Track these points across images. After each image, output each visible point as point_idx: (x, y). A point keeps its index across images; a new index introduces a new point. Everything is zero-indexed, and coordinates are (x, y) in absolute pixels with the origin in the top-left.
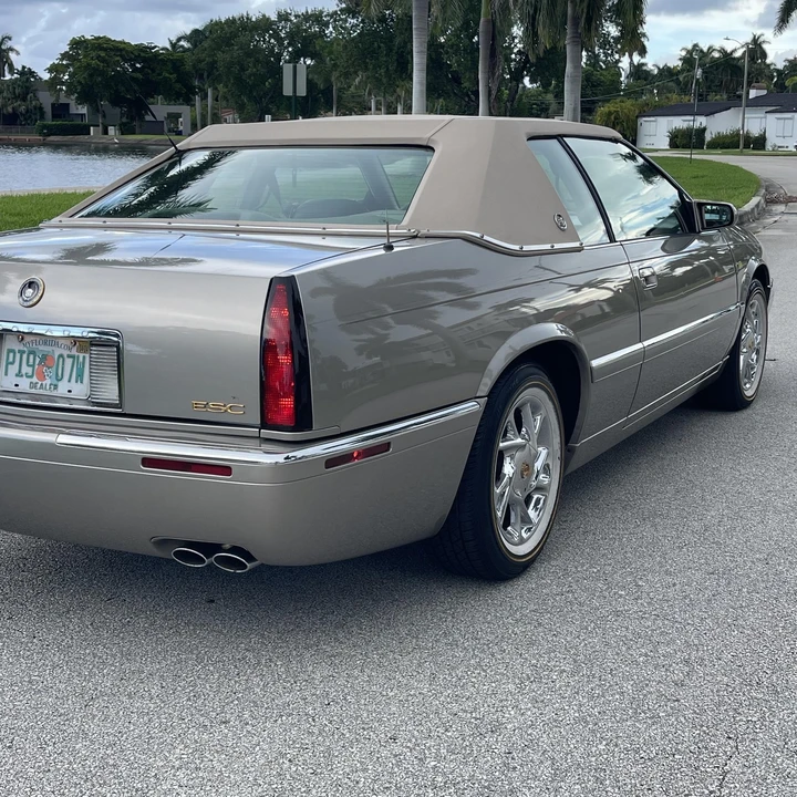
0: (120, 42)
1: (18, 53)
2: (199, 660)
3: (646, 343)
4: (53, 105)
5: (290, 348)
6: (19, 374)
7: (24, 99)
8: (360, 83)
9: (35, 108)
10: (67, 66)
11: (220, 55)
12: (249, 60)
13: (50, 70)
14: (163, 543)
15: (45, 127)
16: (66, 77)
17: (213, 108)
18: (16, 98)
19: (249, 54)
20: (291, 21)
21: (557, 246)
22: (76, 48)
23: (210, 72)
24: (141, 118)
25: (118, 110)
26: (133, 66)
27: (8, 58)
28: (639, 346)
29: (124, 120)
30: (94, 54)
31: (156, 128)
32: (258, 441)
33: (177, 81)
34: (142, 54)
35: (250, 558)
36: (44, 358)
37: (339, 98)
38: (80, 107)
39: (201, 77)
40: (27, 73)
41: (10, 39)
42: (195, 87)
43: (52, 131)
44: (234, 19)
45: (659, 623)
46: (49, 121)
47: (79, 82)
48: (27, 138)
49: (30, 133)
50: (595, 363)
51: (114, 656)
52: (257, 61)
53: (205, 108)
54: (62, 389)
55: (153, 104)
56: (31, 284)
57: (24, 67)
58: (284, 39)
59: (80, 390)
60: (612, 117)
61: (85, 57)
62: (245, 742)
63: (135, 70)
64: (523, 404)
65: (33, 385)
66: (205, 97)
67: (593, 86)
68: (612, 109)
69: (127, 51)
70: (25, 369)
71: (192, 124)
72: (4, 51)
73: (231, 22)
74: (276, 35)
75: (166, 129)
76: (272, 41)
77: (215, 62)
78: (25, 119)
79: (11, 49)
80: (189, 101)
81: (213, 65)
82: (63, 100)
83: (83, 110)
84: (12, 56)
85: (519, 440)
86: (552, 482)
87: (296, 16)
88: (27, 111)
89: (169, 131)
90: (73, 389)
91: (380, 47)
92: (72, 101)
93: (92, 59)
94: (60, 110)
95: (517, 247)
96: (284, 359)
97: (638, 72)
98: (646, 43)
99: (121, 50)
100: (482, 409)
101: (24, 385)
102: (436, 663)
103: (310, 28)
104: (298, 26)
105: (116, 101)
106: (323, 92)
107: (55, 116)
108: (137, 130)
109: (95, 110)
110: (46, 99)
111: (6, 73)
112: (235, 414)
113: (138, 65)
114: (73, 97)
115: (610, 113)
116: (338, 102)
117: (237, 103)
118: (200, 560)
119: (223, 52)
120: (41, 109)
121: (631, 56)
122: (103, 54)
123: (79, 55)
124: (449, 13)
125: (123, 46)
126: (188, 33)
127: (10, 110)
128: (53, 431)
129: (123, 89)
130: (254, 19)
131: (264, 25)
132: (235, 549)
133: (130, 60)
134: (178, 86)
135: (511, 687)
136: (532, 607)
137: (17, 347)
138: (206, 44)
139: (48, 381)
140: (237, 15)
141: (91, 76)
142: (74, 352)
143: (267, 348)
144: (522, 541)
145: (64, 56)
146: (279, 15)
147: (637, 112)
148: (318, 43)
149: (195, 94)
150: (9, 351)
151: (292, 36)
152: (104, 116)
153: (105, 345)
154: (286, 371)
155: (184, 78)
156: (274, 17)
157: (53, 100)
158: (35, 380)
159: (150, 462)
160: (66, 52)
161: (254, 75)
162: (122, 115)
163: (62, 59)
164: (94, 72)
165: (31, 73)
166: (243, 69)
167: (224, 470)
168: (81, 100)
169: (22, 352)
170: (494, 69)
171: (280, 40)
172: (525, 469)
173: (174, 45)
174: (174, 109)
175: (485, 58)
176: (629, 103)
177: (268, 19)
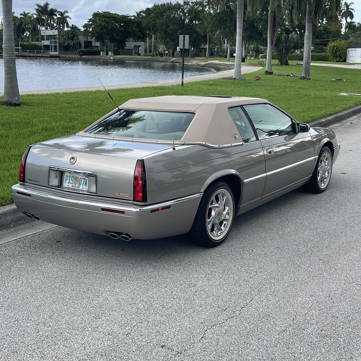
0: (115, 14)
1: (70, 18)
2: (117, 266)
3: (268, 174)
4: (85, 42)
5: (142, 179)
6: (69, 183)
7: (73, 39)
8: (219, 34)
9: (77, 43)
10: (91, 25)
11: (158, 21)
12: (170, 23)
13: (84, 27)
14: (107, 232)
15: (81, 51)
16: (91, 30)
17: (155, 43)
18: (69, 39)
19: (171, 20)
20: (190, 5)
21: (232, 145)
22: (95, 17)
23: (153, 28)
24: (123, 48)
25: (113, 44)
26: (120, 25)
27: (66, 21)
28: (265, 174)
29: (115, 49)
30: (103, 19)
31: (129, 52)
32: (132, 205)
33: (139, 32)
34: (124, 20)
35: (130, 237)
36: (76, 178)
37: (210, 39)
38: (96, 43)
39: (149, 30)
40: (74, 28)
41: (67, 12)
42: (146, 34)
43: (84, 53)
44: (164, 4)
45: (254, 261)
46: (83, 49)
47: (96, 32)
48: (74, 56)
49: (75, 54)
50: (245, 181)
51: (93, 264)
52: (174, 23)
53: (151, 43)
54: (81, 188)
55: (128, 41)
56: (73, 158)
57: (73, 25)
58: (186, 13)
59: (86, 188)
60: (335, 48)
61: (99, 21)
62: (126, 286)
63: (121, 26)
64: (219, 194)
65: (73, 186)
66: (151, 38)
67: (327, 33)
68: (335, 45)
69: (117, 18)
70: (71, 181)
71: (145, 50)
72: (65, 17)
73: (163, 5)
74: (183, 11)
75: (133, 53)
76: (181, 14)
77: (155, 24)
78: (73, 48)
79: (68, 17)
80: (144, 40)
81: (154, 25)
82: (89, 40)
83: (98, 44)
84: (68, 19)
85: (217, 205)
86: (230, 218)
87: (192, 3)
88: (74, 45)
89: (135, 53)
90: (83, 188)
91: (227, 19)
92: (93, 40)
93: (102, 22)
94: (88, 44)
95: (218, 146)
96: (140, 182)
97: (350, 26)
98: (353, 13)
99: (115, 18)
100: (202, 196)
101: (70, 186)
102: (184, 269)
103: (198, 8)
104: (192, 7)
105: (112, 40)
106: (203, 37)
107: (86, 47)
108: (121, 53)
109: (103, 44)
110: (82, 39)
111: (65, 27)
112: (127, 197)
113: (122, 24)
114: (94, 39)
115: (334, 46)
116: (210, 41)
117: (164, 41)
118: (116, 237)
119: (159, 19)
120: (80, 44)
121: (346, 19)
122: (107, 20)
123: (97, 20)
124: (255, 8)
125: (116, 16)
126: (144, 10)
127: (66, 44)
128: (78, 200)
129: (115, 35)
130: (173, 4)
131: (178, 7)
132: (126, 234)
133: (119, 22)
134: (139, 33)
135: (203, 276)
136: (218, 255)
137: (69, 175)
138: (152, 15)
139: (77, 185)
140: (166, 3)
141: (101, 29)
142: (84, 177)
143: (136, 178)
144: (218, 236)
145: (90, 20)
146: (184, 2)
147: (347, 45)
148: (201, 15)
149: (146, 37)
150: (66, 176)
151: (190, 12)
152: (107, 47)
153: (92, 176)
154: (140, 185)
155: (142, 30)
156: (182, 3)
157: (85, 39)
158: (73, 184)
159: (103, 209)
160: (91, 19)
161: (173, 29)
162: (115, 47)
163: (89, 22)
164: (103, 27)
165: (76, 28)
166: (167, 27)
167: (123, 212)
168: (97, 40)
169: (70, 177)
170: (274, 32)
171: (184, 14)
172: (219, 214)
173: (138, 15)
174: (137, 44)
175: (270, 28)
176: (343, 42)
177: (180, 4)
